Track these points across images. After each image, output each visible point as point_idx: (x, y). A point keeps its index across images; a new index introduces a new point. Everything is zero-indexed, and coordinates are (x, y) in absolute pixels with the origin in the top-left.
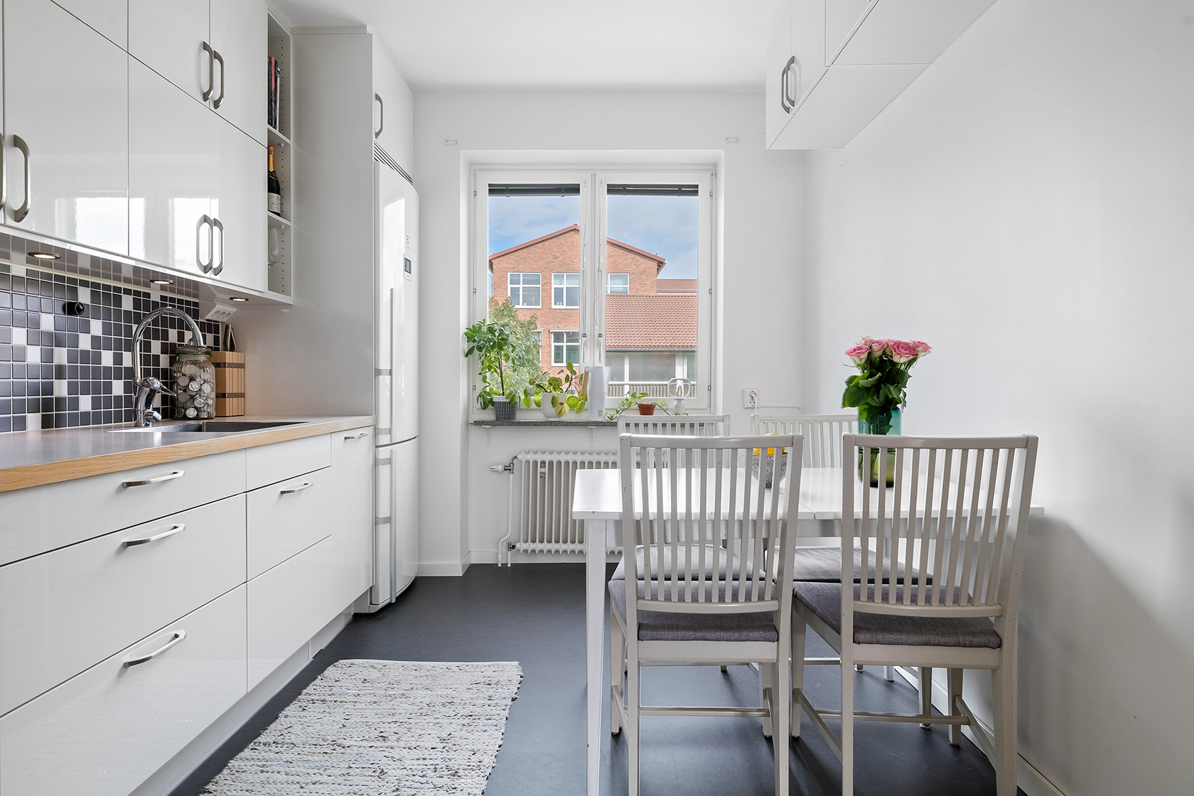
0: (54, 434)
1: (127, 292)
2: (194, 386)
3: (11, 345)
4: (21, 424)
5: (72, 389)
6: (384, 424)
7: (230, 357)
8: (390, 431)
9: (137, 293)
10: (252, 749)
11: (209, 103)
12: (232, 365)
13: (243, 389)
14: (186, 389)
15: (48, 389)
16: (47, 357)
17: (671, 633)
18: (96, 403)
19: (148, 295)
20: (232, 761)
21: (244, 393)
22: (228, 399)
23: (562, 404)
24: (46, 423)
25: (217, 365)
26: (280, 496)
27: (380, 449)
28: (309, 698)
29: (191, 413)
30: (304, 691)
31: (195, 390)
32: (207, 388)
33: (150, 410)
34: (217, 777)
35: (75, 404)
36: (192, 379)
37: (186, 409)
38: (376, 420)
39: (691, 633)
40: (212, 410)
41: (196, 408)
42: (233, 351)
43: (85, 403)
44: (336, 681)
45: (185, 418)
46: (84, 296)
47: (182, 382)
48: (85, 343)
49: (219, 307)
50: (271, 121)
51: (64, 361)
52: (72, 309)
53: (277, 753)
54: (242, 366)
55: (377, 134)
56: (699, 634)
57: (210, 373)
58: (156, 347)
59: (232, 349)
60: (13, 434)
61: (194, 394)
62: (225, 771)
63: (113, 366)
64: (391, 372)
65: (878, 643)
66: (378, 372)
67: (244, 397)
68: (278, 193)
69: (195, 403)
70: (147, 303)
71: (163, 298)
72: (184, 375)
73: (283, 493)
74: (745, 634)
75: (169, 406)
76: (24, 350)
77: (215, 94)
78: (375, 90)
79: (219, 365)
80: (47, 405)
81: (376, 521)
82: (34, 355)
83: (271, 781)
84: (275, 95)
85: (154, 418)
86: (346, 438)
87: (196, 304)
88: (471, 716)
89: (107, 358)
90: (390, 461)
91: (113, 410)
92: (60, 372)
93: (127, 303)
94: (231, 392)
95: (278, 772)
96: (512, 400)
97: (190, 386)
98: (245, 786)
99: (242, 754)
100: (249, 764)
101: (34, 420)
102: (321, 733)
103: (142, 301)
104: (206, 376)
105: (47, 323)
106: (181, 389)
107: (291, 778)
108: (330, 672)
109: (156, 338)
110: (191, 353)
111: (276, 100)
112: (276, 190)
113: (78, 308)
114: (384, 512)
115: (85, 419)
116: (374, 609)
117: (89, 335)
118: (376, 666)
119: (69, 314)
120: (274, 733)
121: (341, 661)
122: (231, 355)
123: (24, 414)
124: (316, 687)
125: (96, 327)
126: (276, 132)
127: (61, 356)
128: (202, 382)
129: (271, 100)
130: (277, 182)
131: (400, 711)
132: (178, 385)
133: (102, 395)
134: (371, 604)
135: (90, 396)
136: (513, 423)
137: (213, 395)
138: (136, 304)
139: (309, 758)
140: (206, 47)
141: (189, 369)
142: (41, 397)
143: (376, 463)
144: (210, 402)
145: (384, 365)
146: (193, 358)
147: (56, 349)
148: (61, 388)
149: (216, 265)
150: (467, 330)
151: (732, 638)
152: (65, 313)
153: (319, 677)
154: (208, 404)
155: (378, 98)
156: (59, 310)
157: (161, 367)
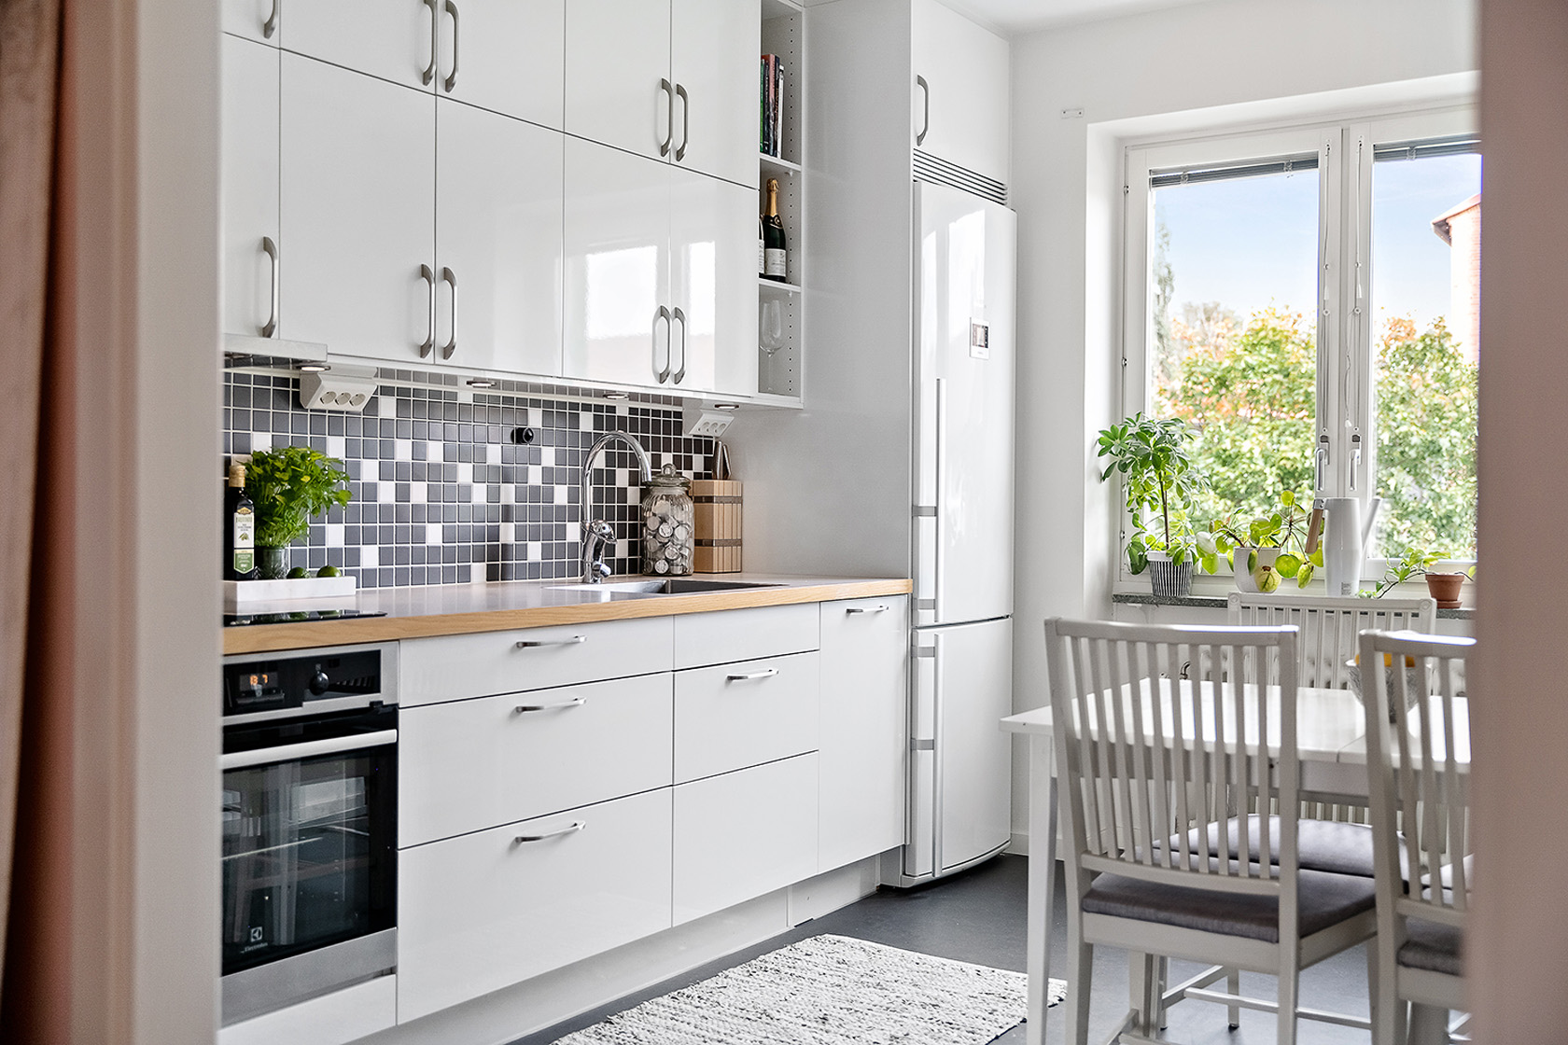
0: (499, 588)
1: (587, 408)
2: (665, 530)
3: (456, 484)
4: (465, 575)
5: (520, 535)
6: (926, 593)
7: (719, 487)
8: (934, 604)
9: (599, 408)
10: (673, 998)
11: (671, 157)
12: (722, 500)
13: (739, 533)
14: (656, 534)
15: (494, 535)
16: (493, 495)
17: (1124, 906)
18: (546, 552)
19: (612, 409)
20: (645, 1003)
21: (741, 540)
22: (715, 548)
23: (1266, 568)
24: (492, 575)
25: (697, 500)
26: (726, 682)
27: (919, 631)
28: (763, 965)
29: (661, 566)
30: (762, 957)
31: (667, 535)
32: (681, 534)
33: (599, 563)
34: (625, 1012)
35: (523, 552)
36: (663, 520)
37: (655, 561)
38: (916, 585)
39: (1152, 911)
40: (688, 564)
41: (666, 559)
42: (726, 479)
43: (535, 551)
44: (807, 954)
45: (655, 574)
46: (535, 419)
47: (652, 523)
48: (535, 477)
49: (706, 417)
50: (767, 146)
51: (512, 501)
52: (521, 436)
53: (697, 1007)
54: (739, 500)
55: (920, 139)
56: (1162, 915)
57: (687, 511)
58: (622, 477)
59: (725, 476)
60: (458, 586)
61: (666, 541)
62: (635, 1010)
63: (567, 504)
64: (936, 512)
65: (1435, 969)
66: (917, 511)
67: (741, 545)
68: (783, 247)
69: (666, 554)
70: (611, 420)
71: (633, 411)
72: (654, 515)
73: (731, 678)
74: (1228, 925)
75: (639, 557)
76: (469, 488)
77: (677, 142)
78: (916, 70)
79: (703, 500)
80: (493, 554)
81: (912, 745)
82: (479, 495)
83: (676, 1028)
84: (776, 108)
85: (603, 573)
86: (849, 611)
87: (678, 415)
88: (951, 1024)
89: (561, 495)
90: (933, 652)
91: (566, 560)
92: (507, 514)
93: (586, 422)
94: (721, 538)
95: (688, 1024)
96: (1177, 558)
97: (660, 530)
98: (649, 1027)
99: (660, 1000)
100: (661, 1009)
101: (479, 570)
102: (755, 1001)
103: (606, 418)
104: (681, 516)
105: (494, 455)
106: (650, 534)
107: (697, 1031)
108: (807, 945)
109: (622, 465)
110: (664, 485)
111: (776, 116)
112: (778, 243)
113: (527, 433)
114: (924, 733)
115: (534, 571)
116: (907, 883)
117: (540, 467)
118: (867, 949)
119: (518, 442)
120: (704, 989)
121: (826, 935)
122: (721, 486)
123: (468, 564)
124: (778, 956)
125: (549, 456)
126: (778, 160)
127: (508, 494)
128: (676, 524)
129: (769, 116)
130: (782, 232)
131: (862, 1000)
132: (648, 529)
133: (554, 542)
134: (904, 874)
135: (540, 543)
136: (1181, 600)
137: (691, 543)
138: (598, 422)
139: (729, 1019)
140: (665, 85)
141: (661, 507)
142: (486, 543)
143: (912, 654)
144: (686, 552)
145: (926, 500)
146: (666, 491)
147: (503, 486)
148: (508, 533)
149: (675, 369)
150: (1100, 435)
151: (1210, 927)
152: (513, 440)
153: (789, 947)
154: (682, 555)
155: (921, 81)
156: (507, 438)
157: (628, 504)
